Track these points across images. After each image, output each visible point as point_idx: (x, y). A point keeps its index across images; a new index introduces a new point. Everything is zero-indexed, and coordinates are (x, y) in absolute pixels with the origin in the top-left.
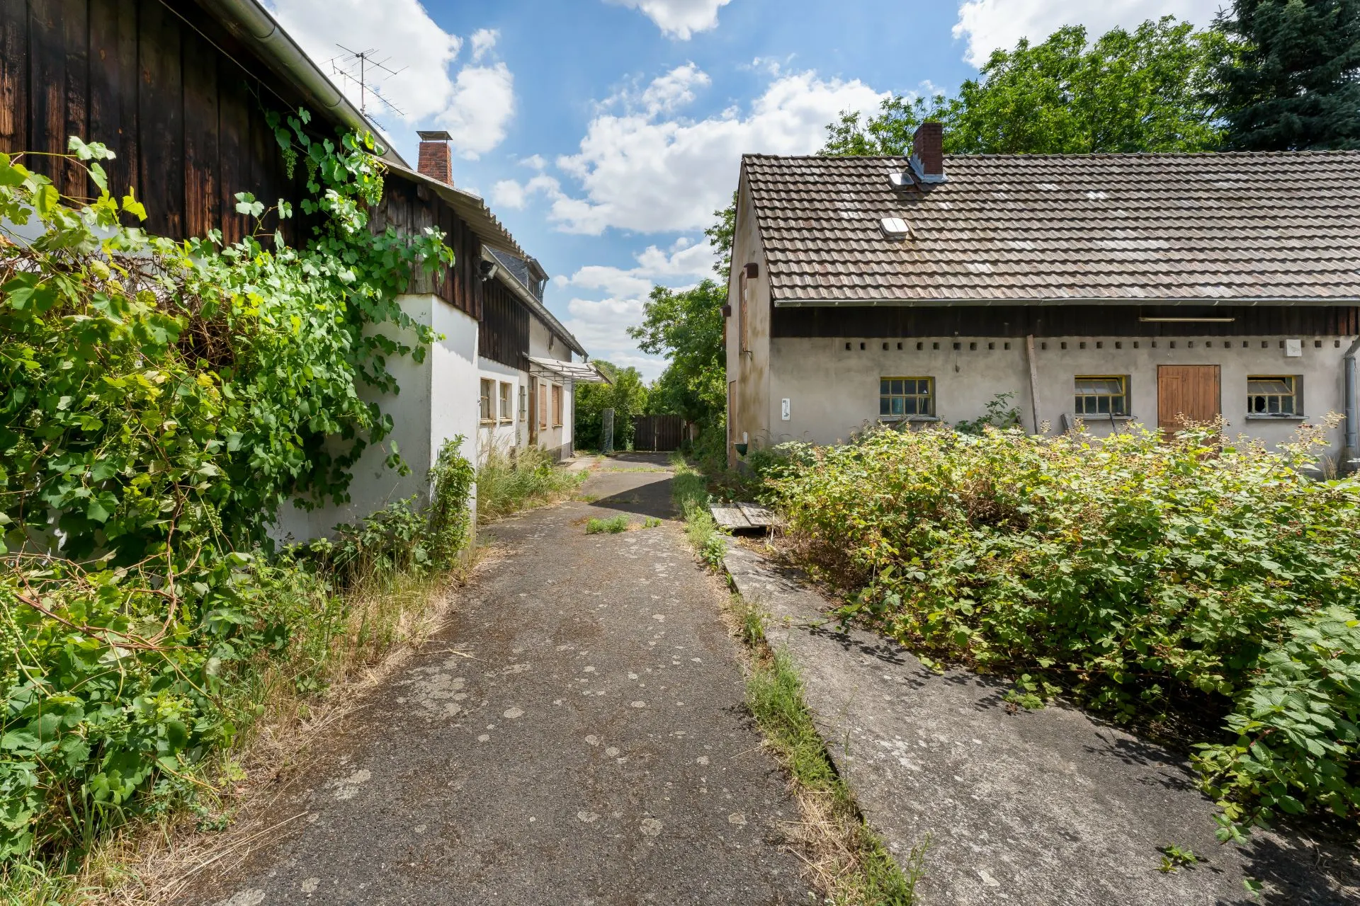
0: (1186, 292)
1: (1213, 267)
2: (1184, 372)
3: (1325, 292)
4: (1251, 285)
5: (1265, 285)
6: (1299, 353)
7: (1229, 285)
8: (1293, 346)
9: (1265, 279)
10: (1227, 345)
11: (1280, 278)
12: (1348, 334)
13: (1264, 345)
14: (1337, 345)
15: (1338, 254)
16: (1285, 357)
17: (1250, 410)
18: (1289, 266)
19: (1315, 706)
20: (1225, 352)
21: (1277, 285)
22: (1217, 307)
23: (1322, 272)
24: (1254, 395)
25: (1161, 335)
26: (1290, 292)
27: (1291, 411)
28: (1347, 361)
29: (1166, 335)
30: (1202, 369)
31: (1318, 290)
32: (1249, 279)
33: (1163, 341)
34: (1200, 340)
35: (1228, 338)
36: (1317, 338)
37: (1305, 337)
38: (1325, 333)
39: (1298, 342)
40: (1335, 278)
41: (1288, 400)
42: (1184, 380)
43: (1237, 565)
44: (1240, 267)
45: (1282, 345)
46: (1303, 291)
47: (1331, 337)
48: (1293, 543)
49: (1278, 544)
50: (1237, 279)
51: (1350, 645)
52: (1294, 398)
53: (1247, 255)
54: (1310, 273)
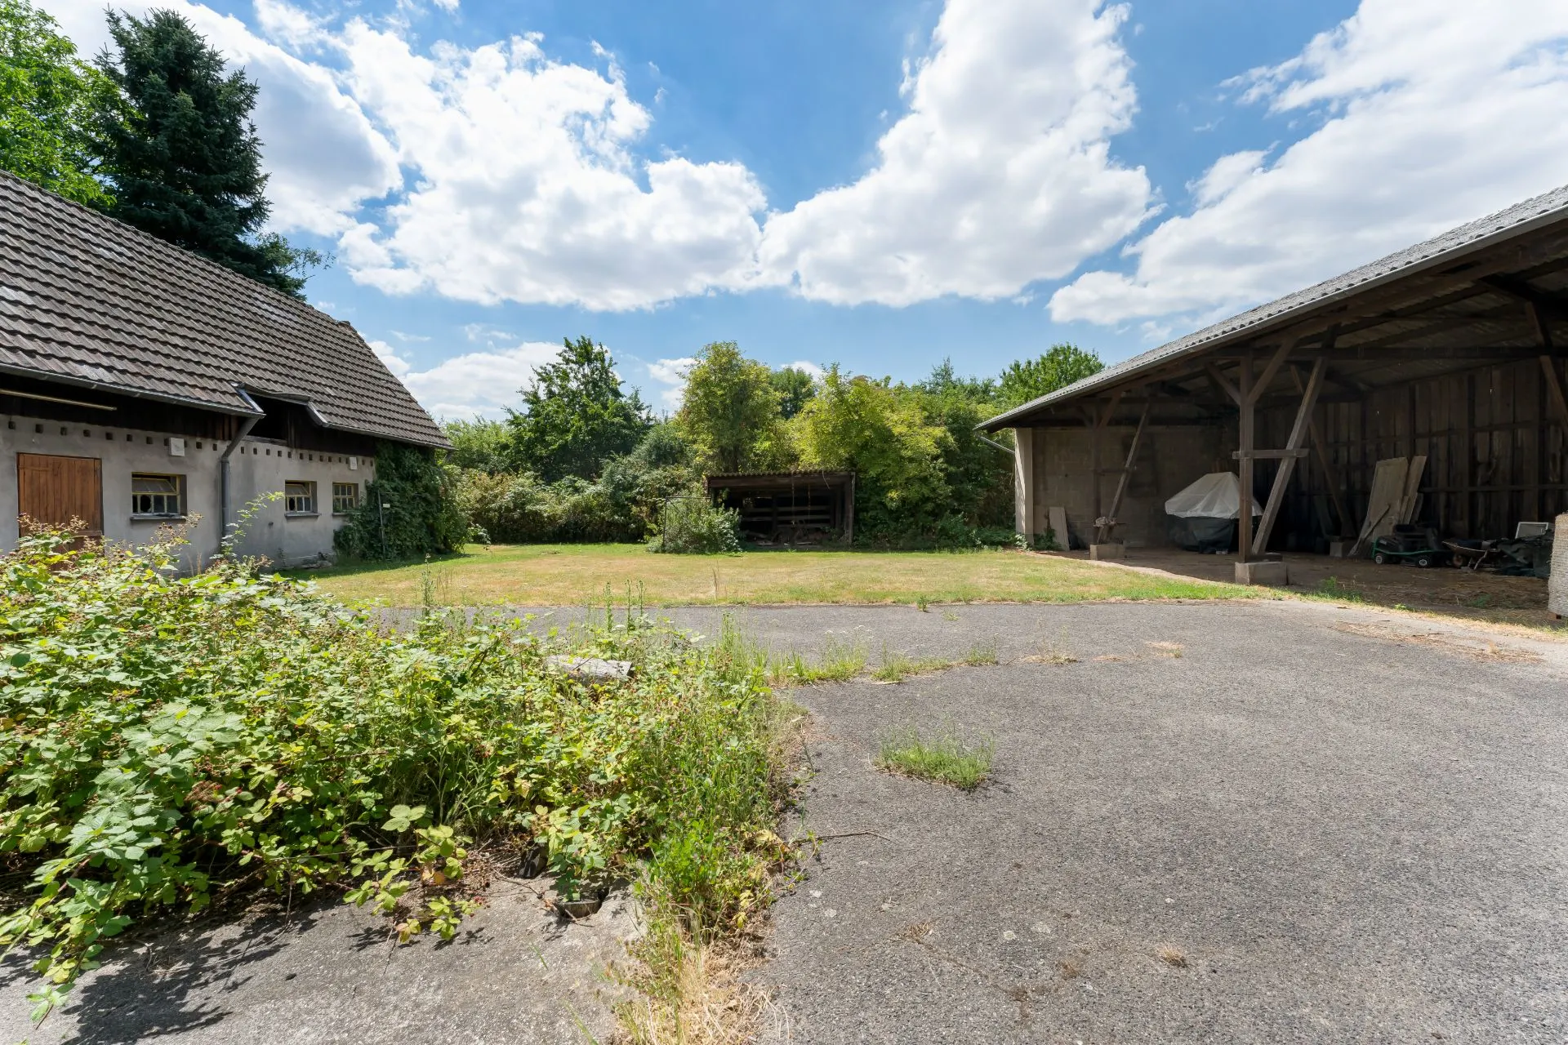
0: (53, 365)
1: (92, 344)
2: (55, 466)
3: (204, 396)
4: (134, 374)
5: (149, 377)
6: (182, 453)
7: (110, 369)
8: (177, 445)
9: (149, 370)
10: (109, 437)
11: (162, 373)
12: (224, 439)
13: (149, 441)
14: (215, 448)
15: (215, 362)
16: (170, 455)
17: (135, 510)
18: (171, 362)
19: (139, 810)
20: (107, 444)
21: (161, 380)
22: (96, 391)
23: (201, 376)
24: (139, 494)
25: (22, 414)
26: (172, 389)
27: (176, 511)
28: (223, 463)
29: (29, 415)
30: (79, 462)
31: (198, 393)
32: (132, 368)
33: (25, 423)
34: (76, 428)
35: (110, 429)
36: (198, 440)
37: (188, 438)
38: (205, 436)
39: (182, 441)
40: (212, 384)
41: (172, 500)
42: (56, 474)
43: (84, 687)
44: (122, 351)
45: (167, 443)
46: (185, 391)
47: (209, 440)
48: (142, 648)
49: (130, 652)
50: (119, 365)
51: (178, 735)
52: (179, 498)
53: (130, 340)
54: (191, 374)
